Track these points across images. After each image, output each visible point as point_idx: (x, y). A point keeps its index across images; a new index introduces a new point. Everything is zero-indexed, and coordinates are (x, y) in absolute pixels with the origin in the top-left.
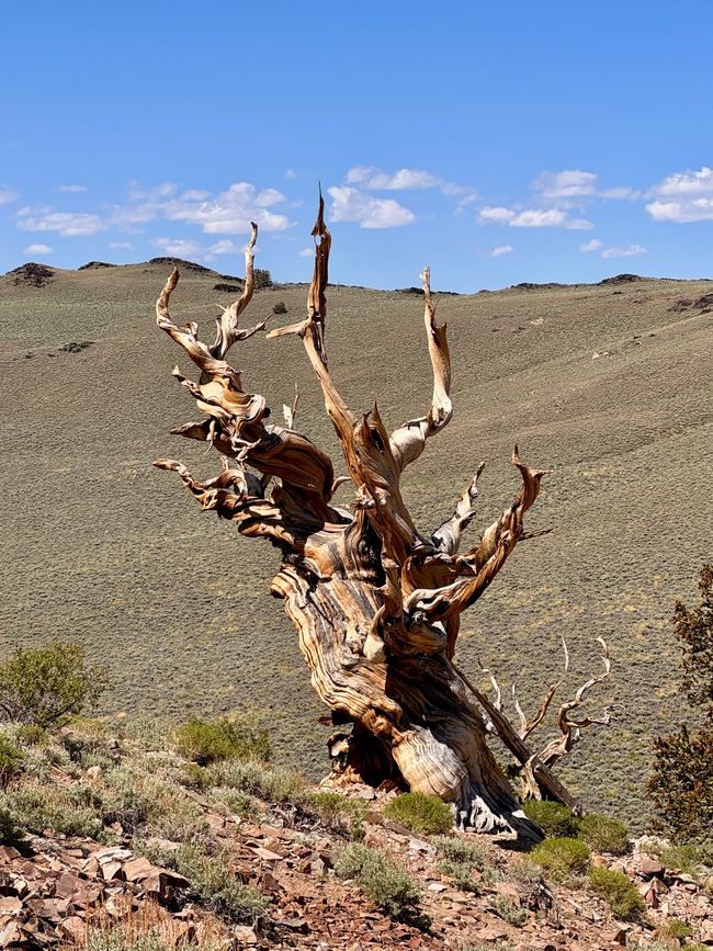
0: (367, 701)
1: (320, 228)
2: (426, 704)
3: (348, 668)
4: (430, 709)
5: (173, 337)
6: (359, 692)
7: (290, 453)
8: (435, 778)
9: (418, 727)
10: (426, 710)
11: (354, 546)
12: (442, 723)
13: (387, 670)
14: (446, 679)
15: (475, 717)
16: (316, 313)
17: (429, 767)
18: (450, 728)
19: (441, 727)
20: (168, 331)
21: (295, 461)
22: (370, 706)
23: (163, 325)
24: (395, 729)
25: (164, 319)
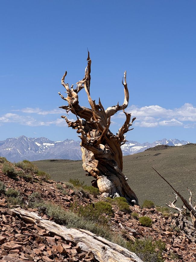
0: (92, 169)
1: (89, 59)
2: (107, 171)
3: (90, 161)
4: (107, 172)
5: (64, 86)
6: (91, 167)
7: (85, 113)
8: (104, 187)
9: (103, 176)
10: (106, 172)
11: (97, 134)
12: (110, 175)
13: (98, 162)
14: (113, 166)
15: (122, 176)
16: (87, 78)
17: (103, 184)
18: (112, 176)
19: (110, 176)
20: (63, 85)
21: (87, 115)
22: (92, 170)
23: (62, 84)
24: (97, 176)
25: (63, 82)
